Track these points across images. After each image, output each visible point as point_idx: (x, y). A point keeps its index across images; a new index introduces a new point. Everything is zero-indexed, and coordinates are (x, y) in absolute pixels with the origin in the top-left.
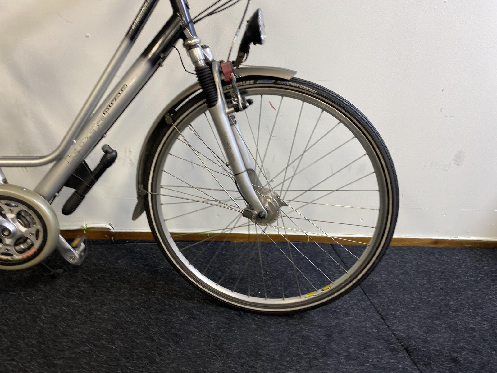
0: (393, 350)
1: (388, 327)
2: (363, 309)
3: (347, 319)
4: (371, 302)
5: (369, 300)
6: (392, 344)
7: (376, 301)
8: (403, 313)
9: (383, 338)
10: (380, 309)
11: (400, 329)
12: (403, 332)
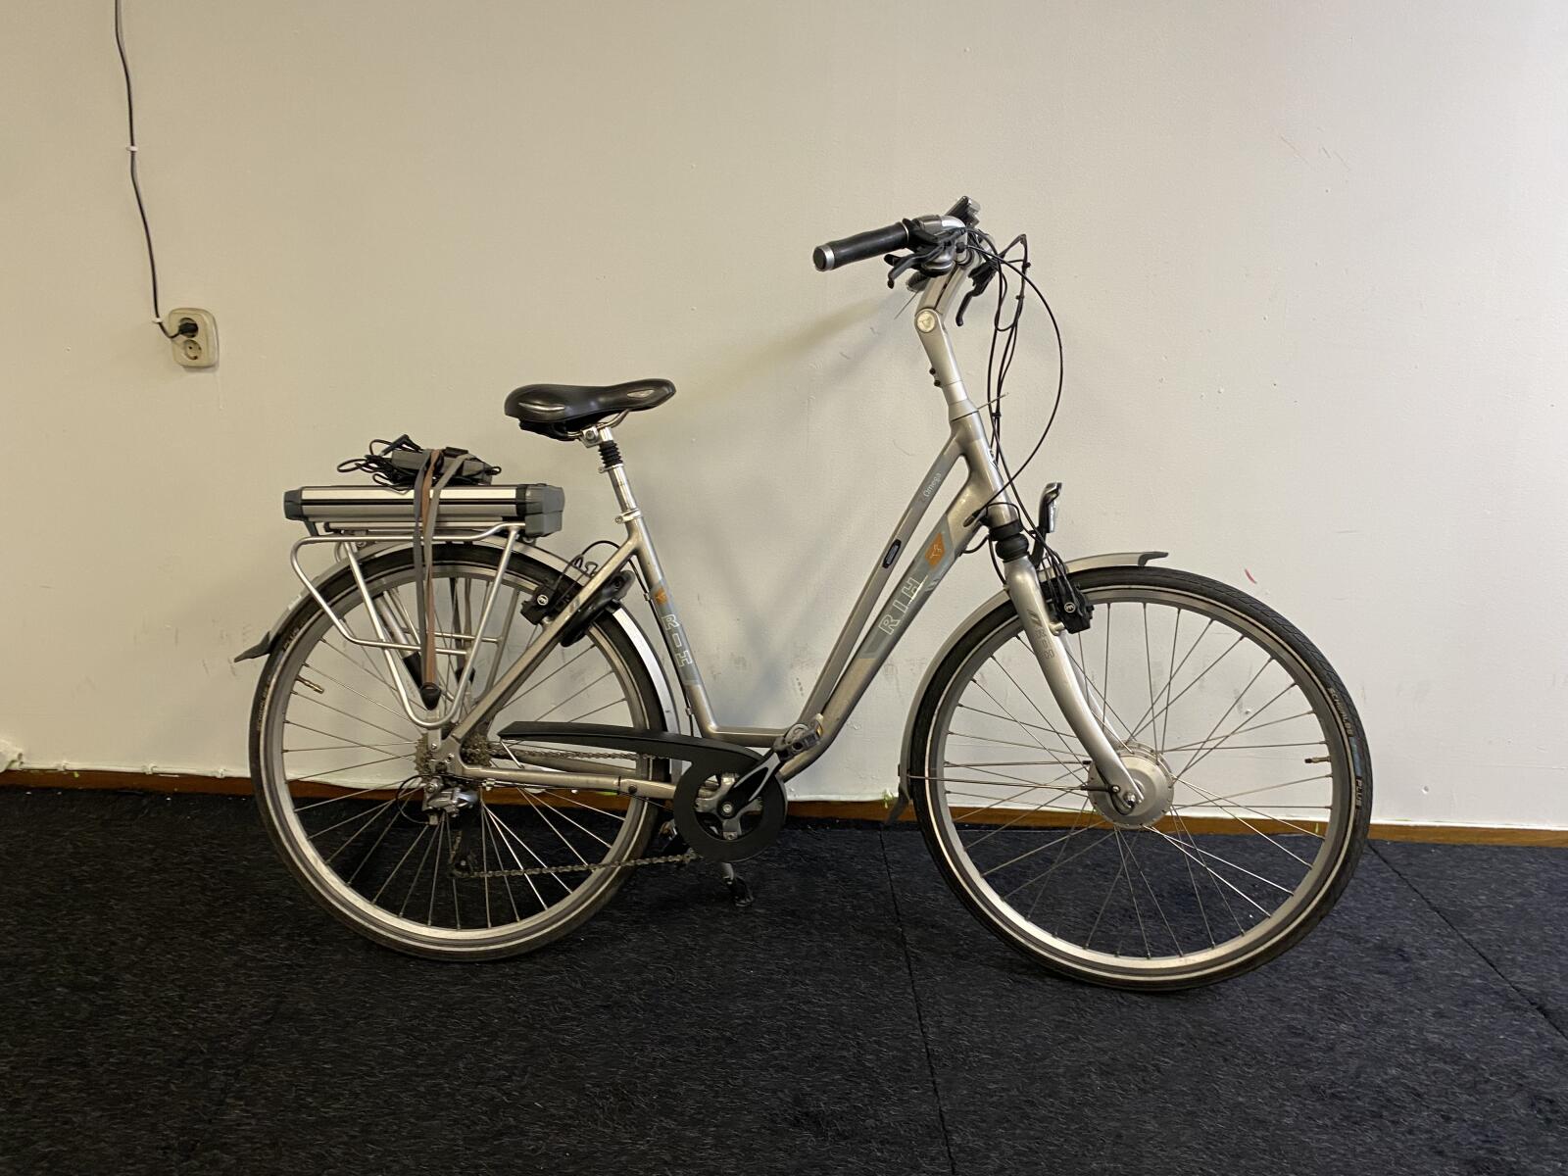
0: (1518, 1008)
1: (1503, 977)
2: (1453, 949)
3: (1424, 963)
4: (1465, 940)
5: (1461, 936)
6: (1513, 1001)
7: (1473, 937)
8: (1528, 957)
9: (1496, 993)
10: (1482, 950)
11: (1525, 980)
12: (1531, 986)
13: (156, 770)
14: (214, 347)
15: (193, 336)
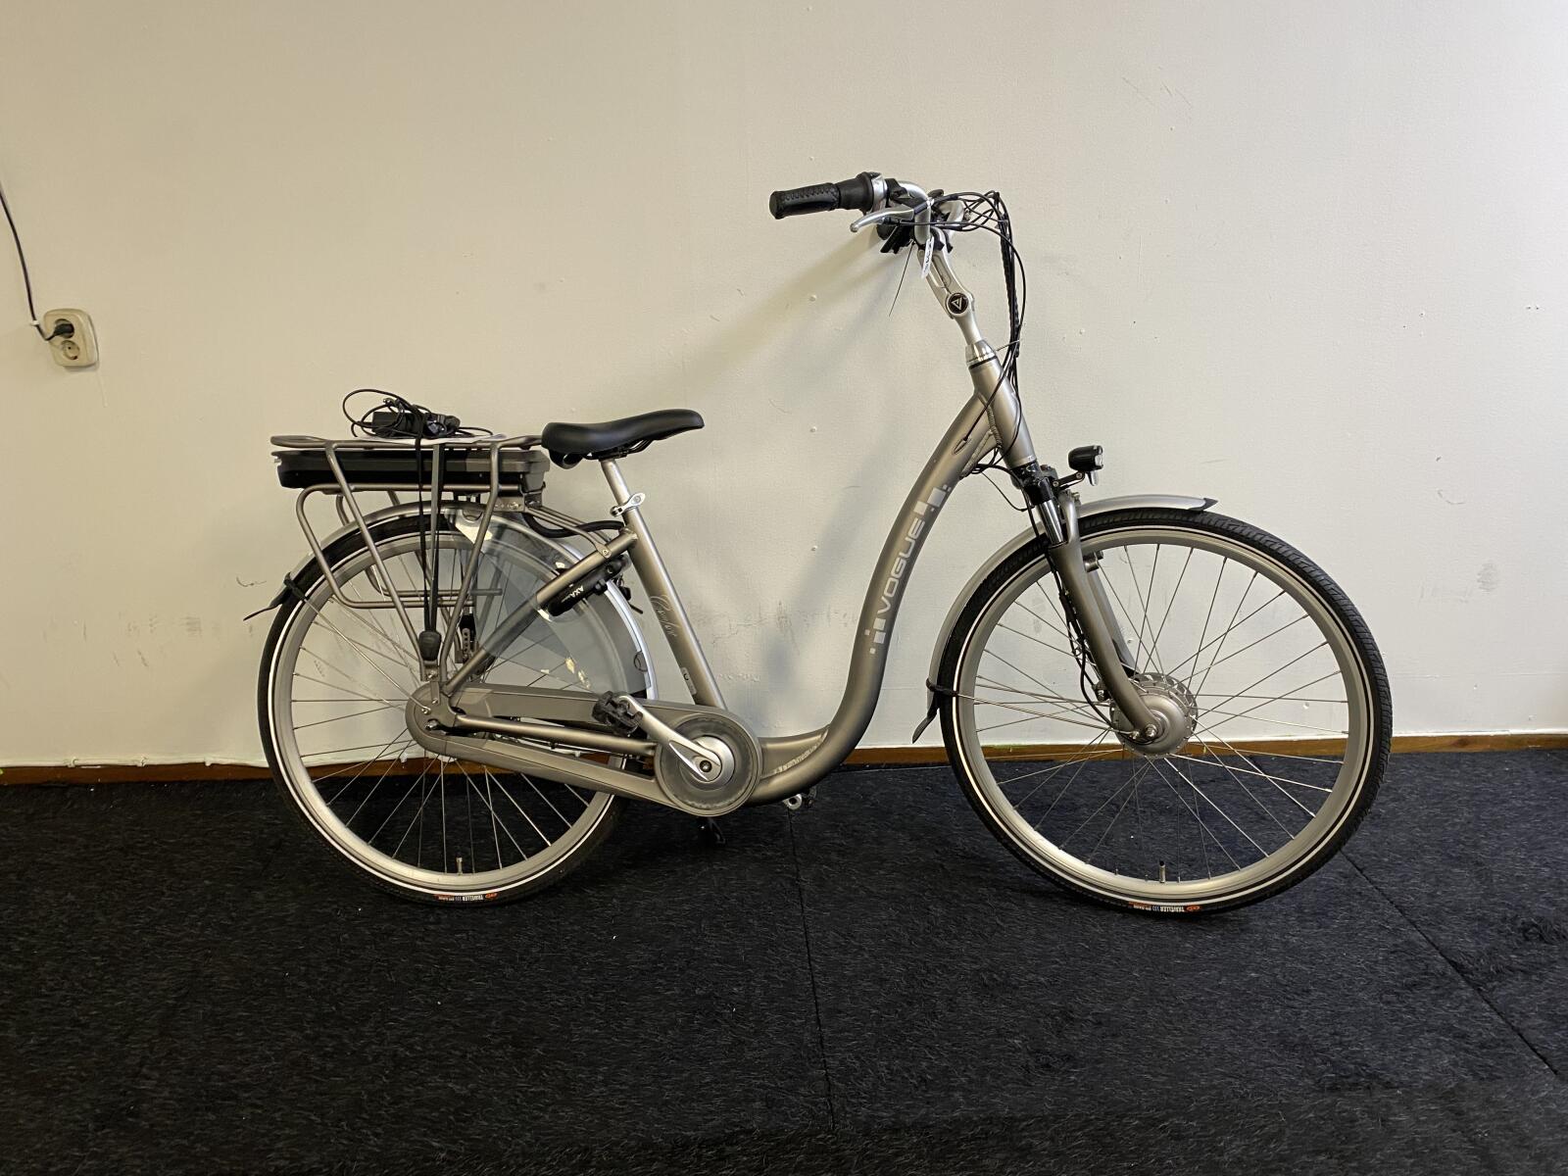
13: (77, 763)
14: (93, 347)
15: (71, 336)
